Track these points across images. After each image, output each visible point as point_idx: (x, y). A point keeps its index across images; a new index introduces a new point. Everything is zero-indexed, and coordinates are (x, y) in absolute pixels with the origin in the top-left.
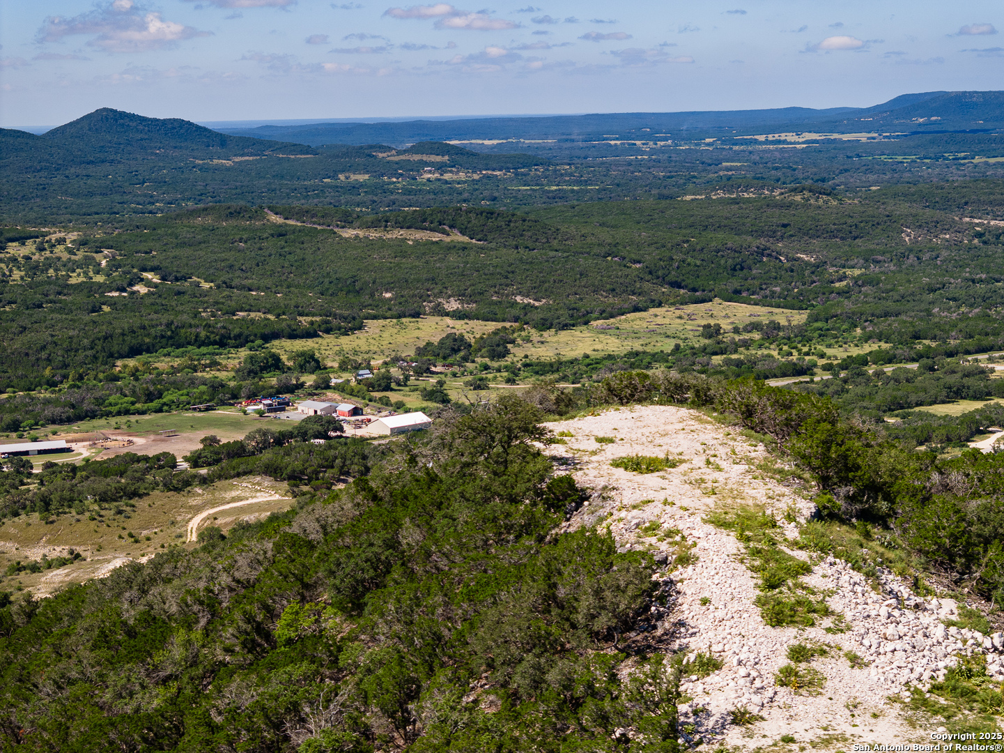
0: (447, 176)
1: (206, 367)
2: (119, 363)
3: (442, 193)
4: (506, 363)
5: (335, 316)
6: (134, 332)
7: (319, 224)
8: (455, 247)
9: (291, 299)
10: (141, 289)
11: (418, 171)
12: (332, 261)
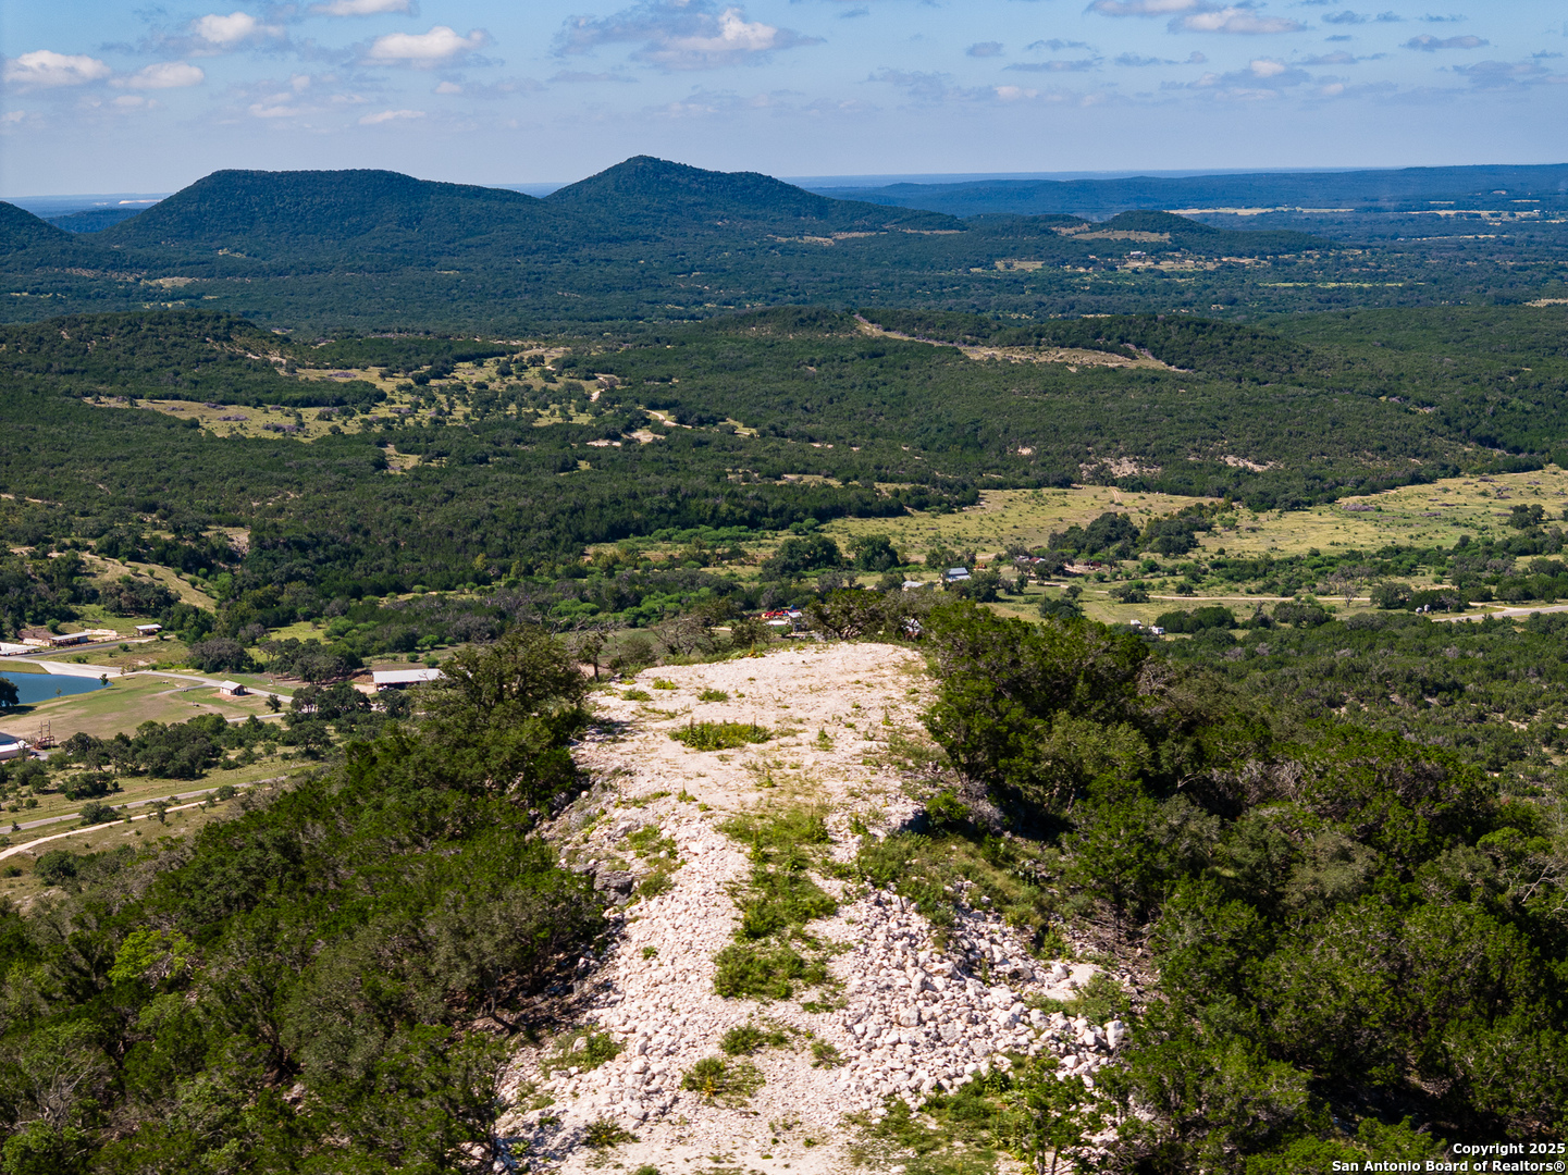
0: (1165, 266)
1: (723, 559)
2: (591, 550)
3: (1154, 291)
4: (1185, 562)
5: (934, 483)
6: (618, 502)
7: (937, 339)
8: (1140, 377)
9: (871, 456)
10: (644, 436)
11: (1120, 256)
12: (945, 397)
